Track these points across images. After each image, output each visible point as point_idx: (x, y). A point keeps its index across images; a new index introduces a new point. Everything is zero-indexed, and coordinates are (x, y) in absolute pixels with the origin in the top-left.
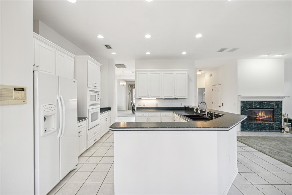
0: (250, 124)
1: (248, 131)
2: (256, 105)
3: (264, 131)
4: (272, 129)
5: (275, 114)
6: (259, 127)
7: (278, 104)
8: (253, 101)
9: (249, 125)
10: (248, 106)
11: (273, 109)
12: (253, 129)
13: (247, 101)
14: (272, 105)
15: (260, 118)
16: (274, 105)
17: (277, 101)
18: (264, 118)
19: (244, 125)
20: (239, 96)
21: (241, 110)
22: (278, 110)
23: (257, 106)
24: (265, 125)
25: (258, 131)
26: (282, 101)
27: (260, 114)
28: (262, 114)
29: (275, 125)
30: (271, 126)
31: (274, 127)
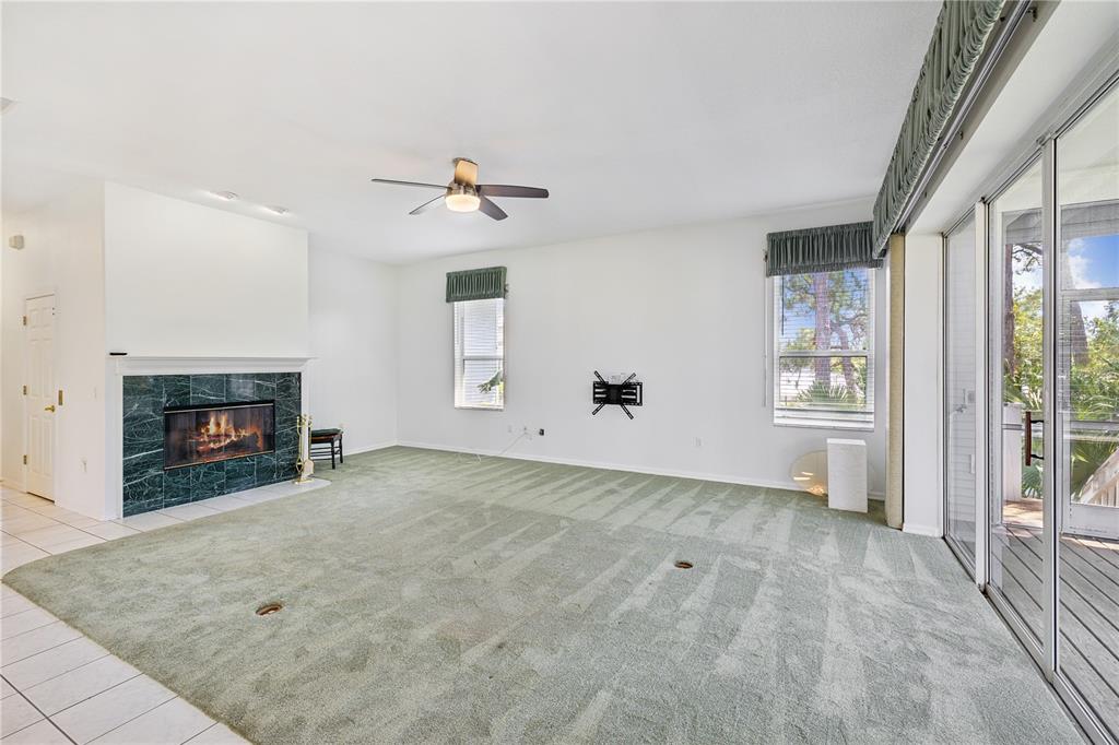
0: (173, 473)
1: (166, 506)
2: (202, 393)
3: (238, 490)
4: (267, 476)
5: (277, 419)
6: (217, 479)
7: (288, 385)
8: (188, 377)
9: (171, 479)
10: (164, 400)
11: (272, 401)
12: (187, 491)
13: (156, 378)
14: (267, 389)
15: (212, 445)
16: (273, 389)
17: (283, 375)
18: (228, 441)
19: (141, 483)
20: (112, 354)
21: (125, 421)
22: (287, 406)
23: (209, 395)
24: (243, 466)
25: (212, 496)
26: (300, 374)
27: (212, 429)
28: (218, 425)
29: (277, 459)
30: (263, 465)
31: (274, 466)
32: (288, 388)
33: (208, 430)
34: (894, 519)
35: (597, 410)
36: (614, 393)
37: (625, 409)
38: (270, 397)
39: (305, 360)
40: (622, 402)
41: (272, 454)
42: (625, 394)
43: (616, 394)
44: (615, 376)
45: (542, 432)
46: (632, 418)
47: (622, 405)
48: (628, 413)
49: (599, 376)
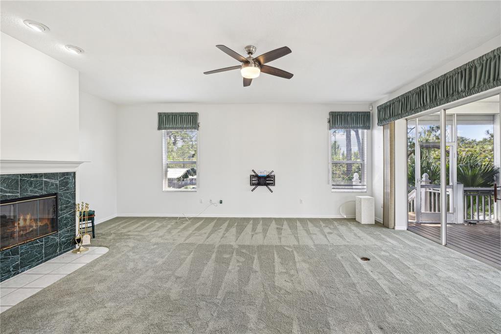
3: (30, 268)
5: (59, 207)
7: (67, 180)
11: (55, 194)
14: (52, 185)
16: (56, 185)
17: (64, 174)
18: (31, 229)
22: (66, 197)
24: (34, 247)
25: (8, 278)
26: (74, 173)
27: (22, 223)
28: (25, 220)
29: (59, 237)
30: (50, 244)
31: (57, 243)
32: (67, 183)
33: (19, 224)
34: (392, 226)
35: (254, 189)
36: (262, 181)
37: (268, 188)
38: (54, 191)
39: (80, 163)
40: (267, 185)
41: (56, 235)
42: (267, 181)
43: (263, 181)
44: (262, 172)
45: (221, 202)
46: (272, 192)
47: (267, 186)
48: (270, 190)
49: (255, 172)
